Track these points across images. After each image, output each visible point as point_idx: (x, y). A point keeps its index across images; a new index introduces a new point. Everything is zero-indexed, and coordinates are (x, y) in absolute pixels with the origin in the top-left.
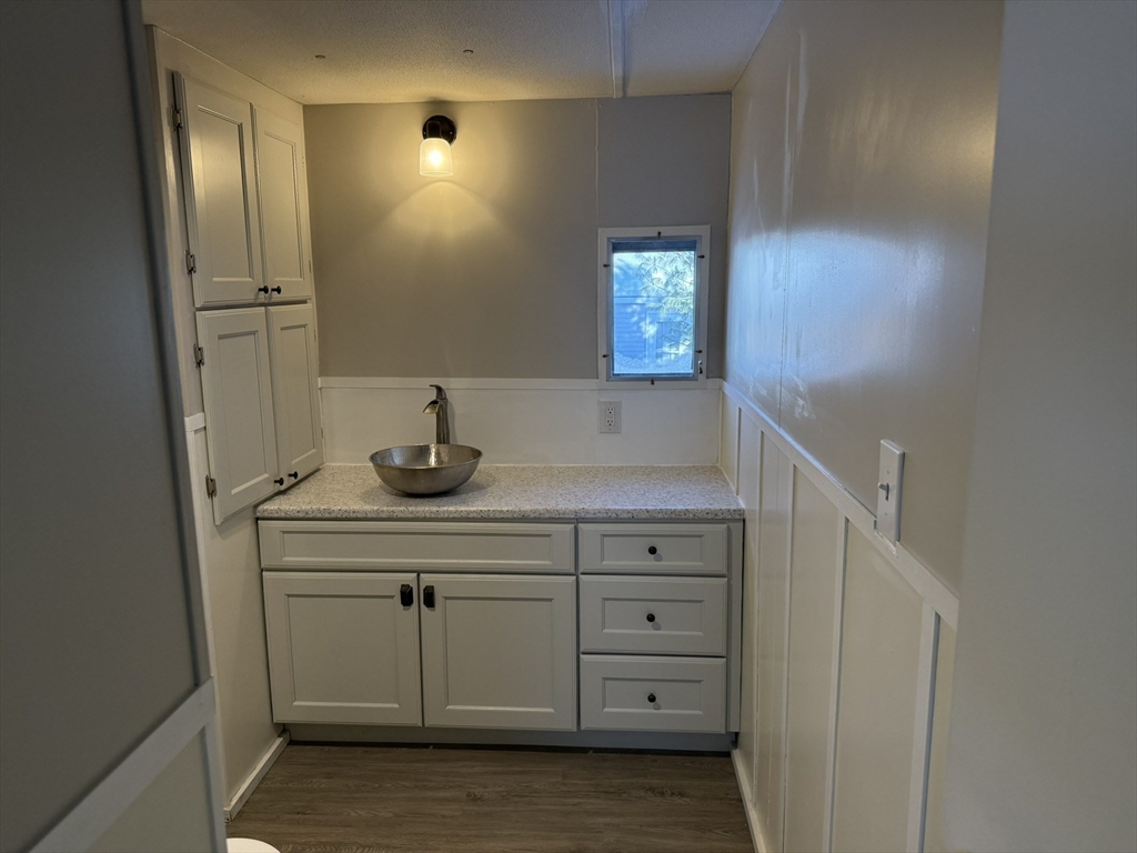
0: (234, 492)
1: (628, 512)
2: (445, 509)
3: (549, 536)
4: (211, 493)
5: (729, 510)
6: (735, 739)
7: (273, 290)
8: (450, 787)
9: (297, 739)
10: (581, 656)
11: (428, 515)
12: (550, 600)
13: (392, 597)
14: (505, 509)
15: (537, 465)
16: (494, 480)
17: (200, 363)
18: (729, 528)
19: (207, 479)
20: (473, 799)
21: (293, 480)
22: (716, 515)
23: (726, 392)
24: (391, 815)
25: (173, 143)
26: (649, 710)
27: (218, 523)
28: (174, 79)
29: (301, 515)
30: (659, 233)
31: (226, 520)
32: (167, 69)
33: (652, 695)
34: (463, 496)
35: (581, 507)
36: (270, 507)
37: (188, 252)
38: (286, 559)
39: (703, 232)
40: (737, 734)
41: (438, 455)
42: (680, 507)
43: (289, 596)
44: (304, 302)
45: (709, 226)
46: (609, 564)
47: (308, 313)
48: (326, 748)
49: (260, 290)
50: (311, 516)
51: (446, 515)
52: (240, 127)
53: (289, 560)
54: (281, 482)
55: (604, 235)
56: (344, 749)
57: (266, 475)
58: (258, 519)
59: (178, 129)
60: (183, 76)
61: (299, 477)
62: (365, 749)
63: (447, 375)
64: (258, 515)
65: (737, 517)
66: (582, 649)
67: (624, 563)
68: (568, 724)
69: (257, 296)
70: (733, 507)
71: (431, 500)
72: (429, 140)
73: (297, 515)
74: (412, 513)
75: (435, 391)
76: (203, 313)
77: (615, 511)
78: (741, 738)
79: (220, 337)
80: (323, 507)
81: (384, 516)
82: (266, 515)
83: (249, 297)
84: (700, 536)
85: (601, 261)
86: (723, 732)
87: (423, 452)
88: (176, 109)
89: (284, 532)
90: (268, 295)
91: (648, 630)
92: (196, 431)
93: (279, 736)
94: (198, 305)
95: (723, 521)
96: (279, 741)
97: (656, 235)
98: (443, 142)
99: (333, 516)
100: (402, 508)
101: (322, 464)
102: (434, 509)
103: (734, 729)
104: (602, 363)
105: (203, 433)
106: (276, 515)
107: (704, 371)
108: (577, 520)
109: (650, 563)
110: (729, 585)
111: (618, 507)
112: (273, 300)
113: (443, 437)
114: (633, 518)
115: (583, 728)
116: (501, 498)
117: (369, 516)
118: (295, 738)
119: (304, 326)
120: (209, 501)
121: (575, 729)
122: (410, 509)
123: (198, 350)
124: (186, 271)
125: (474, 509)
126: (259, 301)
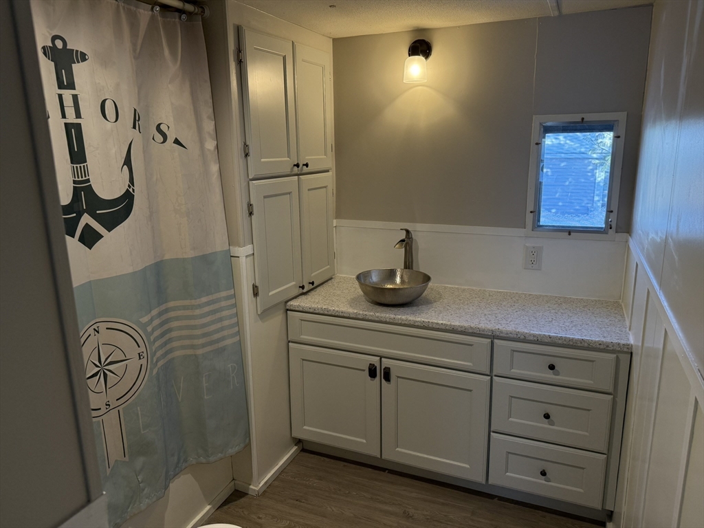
0: (270, 294)
1: (534, 336)
2: (399, 317)
3: (472, 345)
4: (256, 294)
5: (619, 344)
6: (610, 515)
7: (304, 165)
8: (393, 504)
9: (306, 448)
10: (492, 433)
11: (388, 320)
12: (471, 391)
13: (364, 370)
14: (441, 322)
15: (474, 288)
16: (440, 298)
17: (251, 214)
18: (617, 357)
19: (253, 285)
20: (408, 516)
21: (311, 287)
22: (608, 346)
23: (631, 246)
24: (352, 515)
25: (236, 73)
26: (541, 481)
27: (259, 313)
28: (239, 31)
29: (311, 311)
30: (583, 119)
31: (264, 311)
32: (234, 24)
33: (544, 470)
34: (415, 308)
35: (497, 327)
36: (294, 303)
37: (245, 144)
38: (302, 337)
39: (621, 117)
40: (612, 512)
41: (402, 277)
42: (577, 337)
43: (303, 360)
44: (328, 171)
45: (626, 113)
46: (516, 372)
47: (329, 179)
48: (322, 458)
49: (295, 165)
50: (317, 312)
51: (400, 322)
52: (284, 58)
53: (305, 337)
54: (303, 287)
55: (537, 120)
56: (332, 461)
57: (294, 283)
58: (288, 310)
59: (241, 64)
60: (244, 28)
61: (315, 285)
62: (345, 464)
63: (413, 220)
64: (288, 307)
65: (625, 350)
66: (492, 429)
67: (529, 373)
68: (480, 478)
69: (292, 169)
70: (623, 342)
71: (392, 309)
72: (411, 57)
73: (309, 310)
74: (378, 317)
75: (404, 232)
76: (254, 182)
77: (522, 334)
78: (614, 515)
79: (265, 197)
80: (324, 307)
81: (360, 317)
82: (292, 308)
83: (287, 170)
84: (593, 361)
85: (534, 140)
86: (600, 508)
87: (391, 274)
88: (239, 50)
89: (302, 320)
90: (300, 169)
91: (545, 424)
92: (247, 256)
93: (296, 445)
94: (250, 177)
95: (613, 352)
96: (295, 448)
97: (580, 120)
98: (420, 58)
99: (329, 313)
100: (371, 313)
101: (334, 275)
102: (392, 316)
103: (609, 507)
104: (529, 217)
105: (252, 257)
106: (297, 309)
107: (614, 226)
108: (493, 336)
109: (549, 376)
110: (614, 402)
111: (526, 331)
112: (304, 172)
113: (408, 264)
114: (538, 341)
115: (490, 482)
116: (441, 312)
117: (351, 316)
118: (305, 448)
119: (325, 187)
120: (254, 299)
121: (484, 482)
122: (377, 314)
123: (250, 206)
124: (244, 155)
125: (419, 319)
126: (294, 173)
